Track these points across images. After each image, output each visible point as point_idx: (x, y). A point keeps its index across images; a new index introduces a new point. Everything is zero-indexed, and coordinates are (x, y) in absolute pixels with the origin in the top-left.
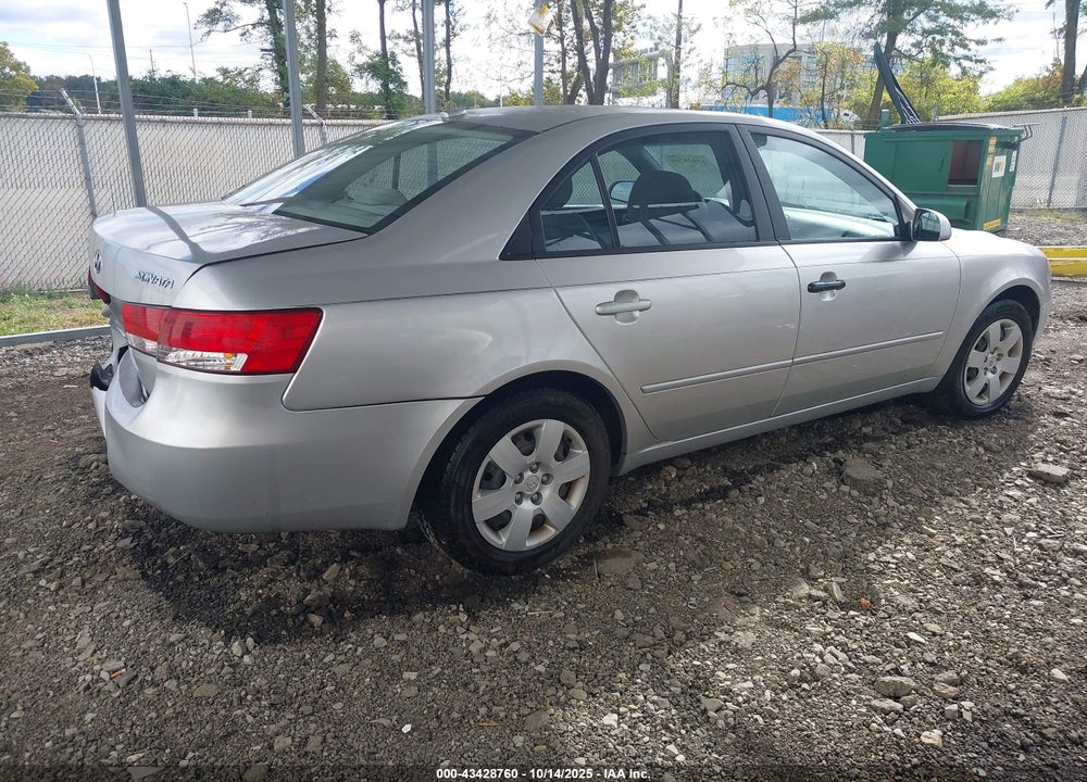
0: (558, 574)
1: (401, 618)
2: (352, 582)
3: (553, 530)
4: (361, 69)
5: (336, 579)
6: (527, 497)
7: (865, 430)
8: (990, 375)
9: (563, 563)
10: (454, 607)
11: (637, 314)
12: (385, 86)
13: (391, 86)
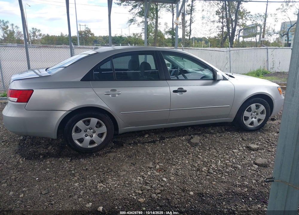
0: (98, 155)
1: (56, 159)
2: (53, 150)
3: (97, 145)
4: (167, 32)
5: (50, 149)
6: (89, 136)
7: (211, 131)
8: (253, 119)
9: (100, 153)
10: (68, 158)
11: (117, 95)
12: (172, 37)
13: (174, 37)
